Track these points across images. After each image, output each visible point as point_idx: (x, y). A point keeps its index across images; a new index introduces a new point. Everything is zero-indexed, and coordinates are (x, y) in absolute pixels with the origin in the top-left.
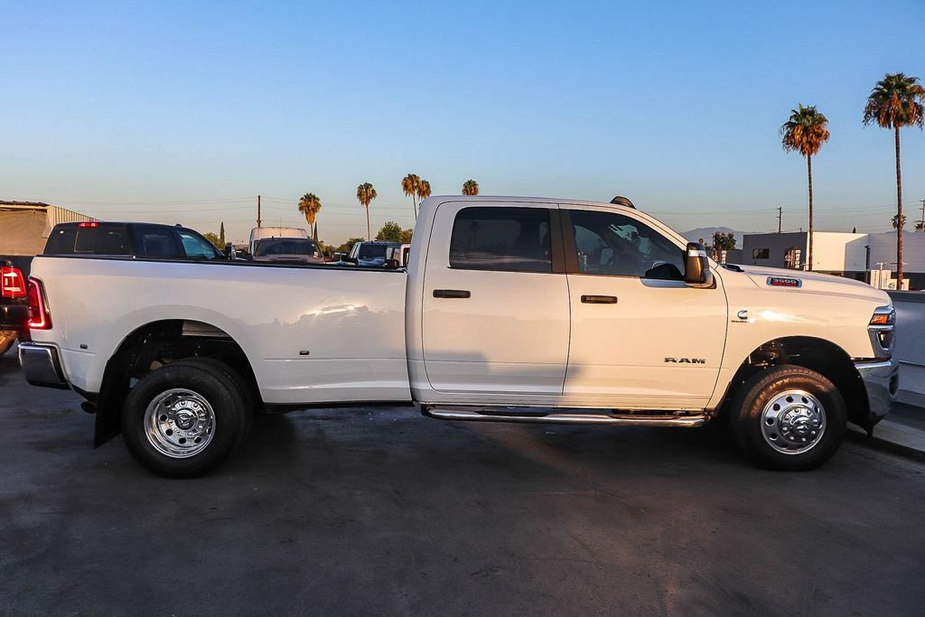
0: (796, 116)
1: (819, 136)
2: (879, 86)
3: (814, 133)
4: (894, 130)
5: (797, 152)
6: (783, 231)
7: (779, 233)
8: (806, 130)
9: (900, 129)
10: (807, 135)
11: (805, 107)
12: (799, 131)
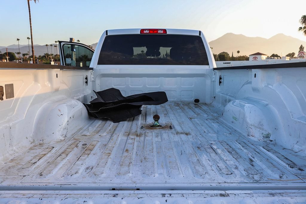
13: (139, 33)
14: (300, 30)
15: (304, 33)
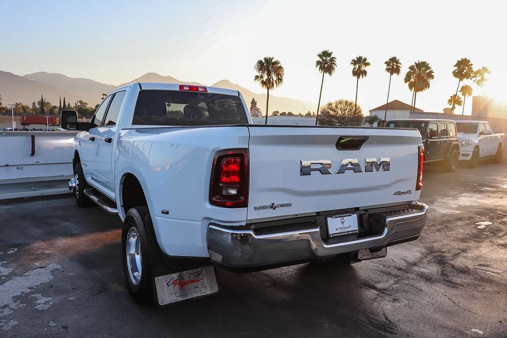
13: (178, 89)
14: (256, 79)
15: (261, 84)
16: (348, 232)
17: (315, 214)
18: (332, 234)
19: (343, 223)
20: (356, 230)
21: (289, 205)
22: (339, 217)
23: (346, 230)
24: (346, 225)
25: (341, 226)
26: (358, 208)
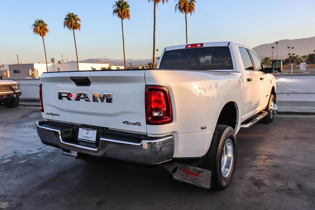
0: (36, 22)
1: (46, 30)
2: (67, 16)
3: (44, 29)
4: (72, 30)
5: (39, 35)
6: (20, 63)
7: (18, 64)
8: (41, 28)
9: (74, 31)
10: (42, 29)
11: (39, 19)
12: (38, 28)
13: (185, 48)
16: (89, 140)
17: (80, 125)
18: (79, 139)
19: (87, 134)
20: (93, 141)
21: (58, 115)
22: (85, 129)
23: (88, 139)
24: (89, 136)
25: (86, 135)
26: (108, 128)
